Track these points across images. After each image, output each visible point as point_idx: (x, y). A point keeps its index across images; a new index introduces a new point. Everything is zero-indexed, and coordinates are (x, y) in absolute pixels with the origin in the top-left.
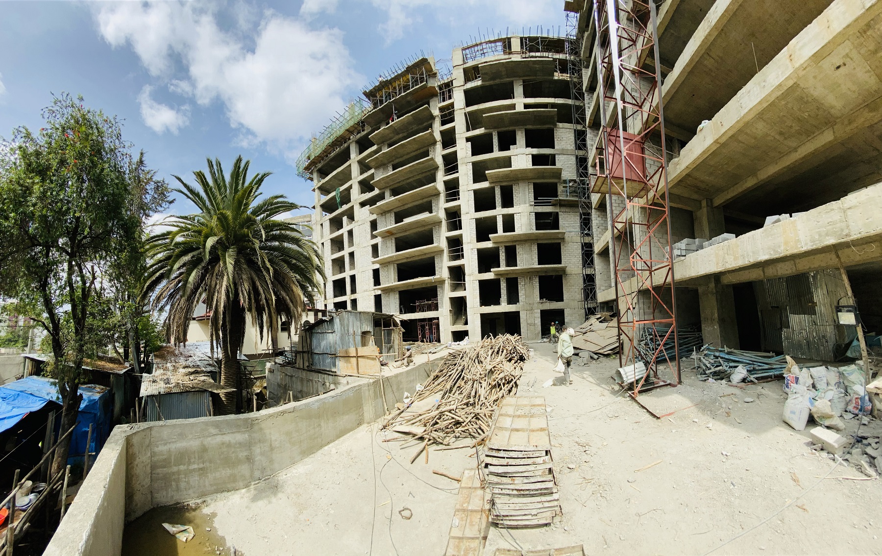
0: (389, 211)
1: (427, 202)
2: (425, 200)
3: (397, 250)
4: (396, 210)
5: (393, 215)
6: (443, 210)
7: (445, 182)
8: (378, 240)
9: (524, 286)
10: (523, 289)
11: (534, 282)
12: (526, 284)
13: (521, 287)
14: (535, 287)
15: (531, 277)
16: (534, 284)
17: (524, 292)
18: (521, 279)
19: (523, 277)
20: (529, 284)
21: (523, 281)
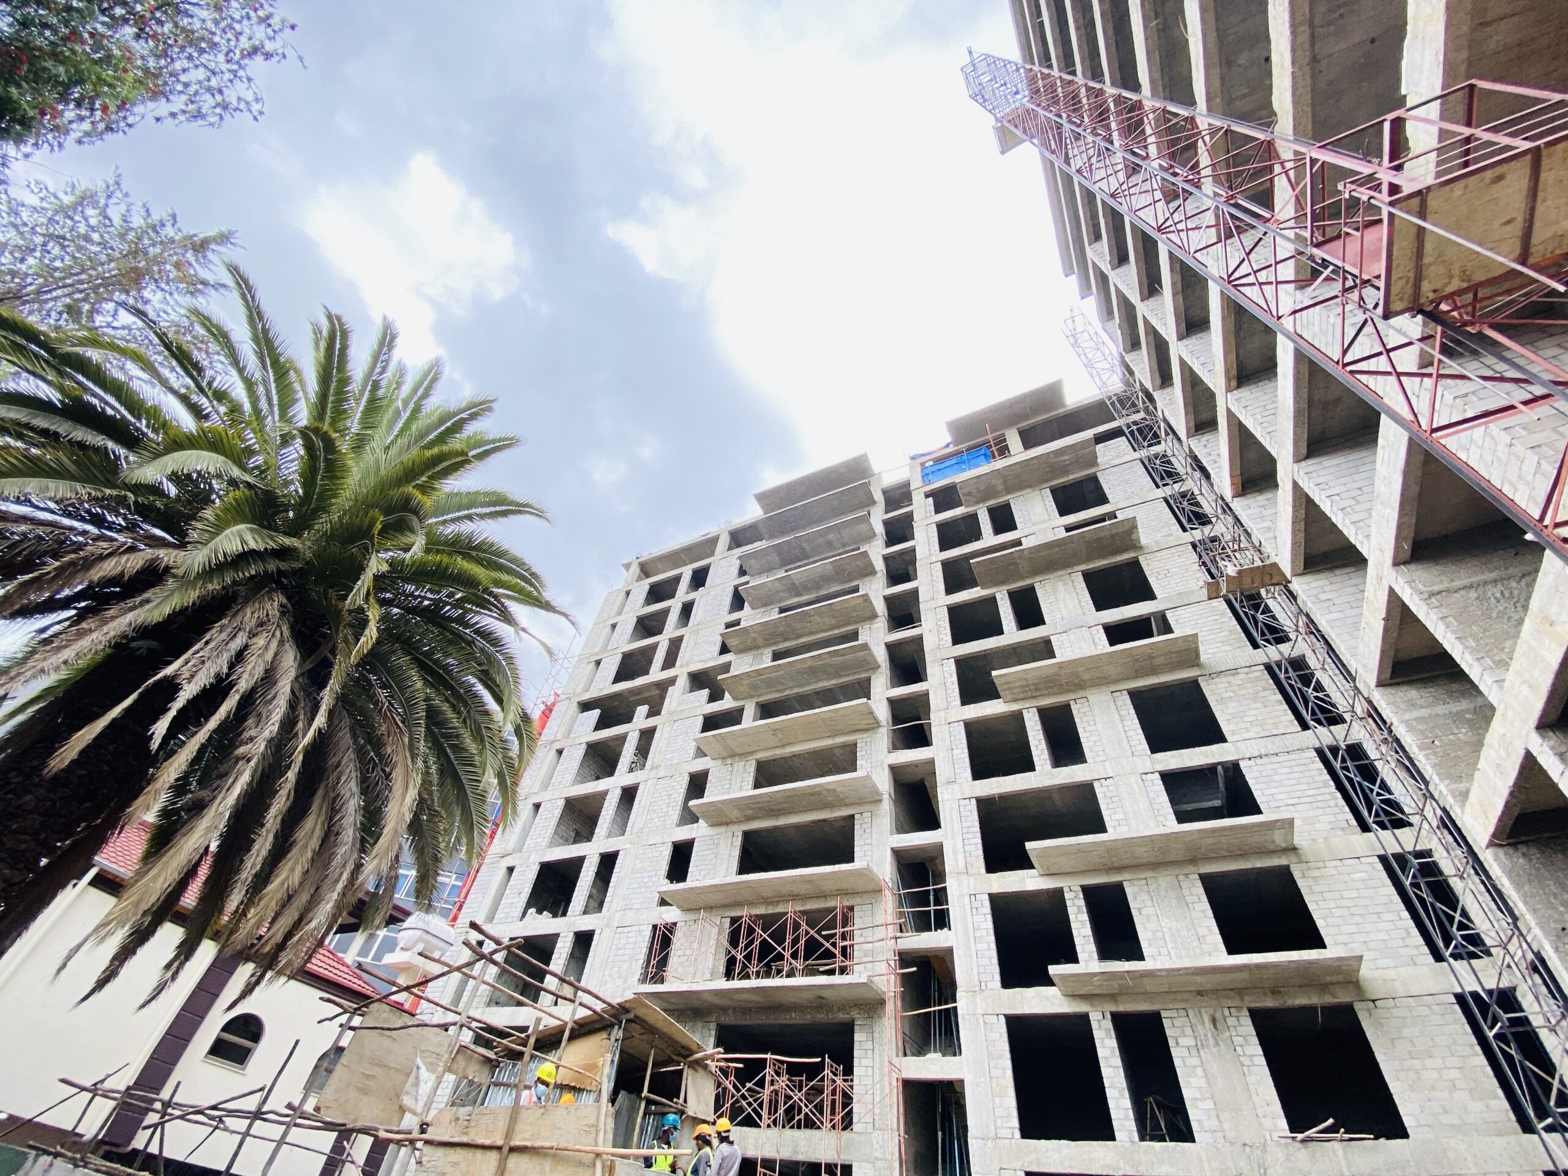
0: (743, 755)
1: (843, 746)
2: (840, 740)
3: (743, 869)
4: (762, 755)
5: (752, 768)
6: (887, 769)
7: (893, 702)
8: (698, 831)
9: (1194, 1052)
10: (1195, 1067)
11: (1238, 1040)
12: (1202, 1045)
13: (1182, 1058)
14: (1246, 1061)
15: (1218, 1015)
16: (1239, 1049)
17: (1203, 1080)
18: (1177, 1022)
19: (1183, 1013)
20: (1217, 1044)
21: (1188, 1031)
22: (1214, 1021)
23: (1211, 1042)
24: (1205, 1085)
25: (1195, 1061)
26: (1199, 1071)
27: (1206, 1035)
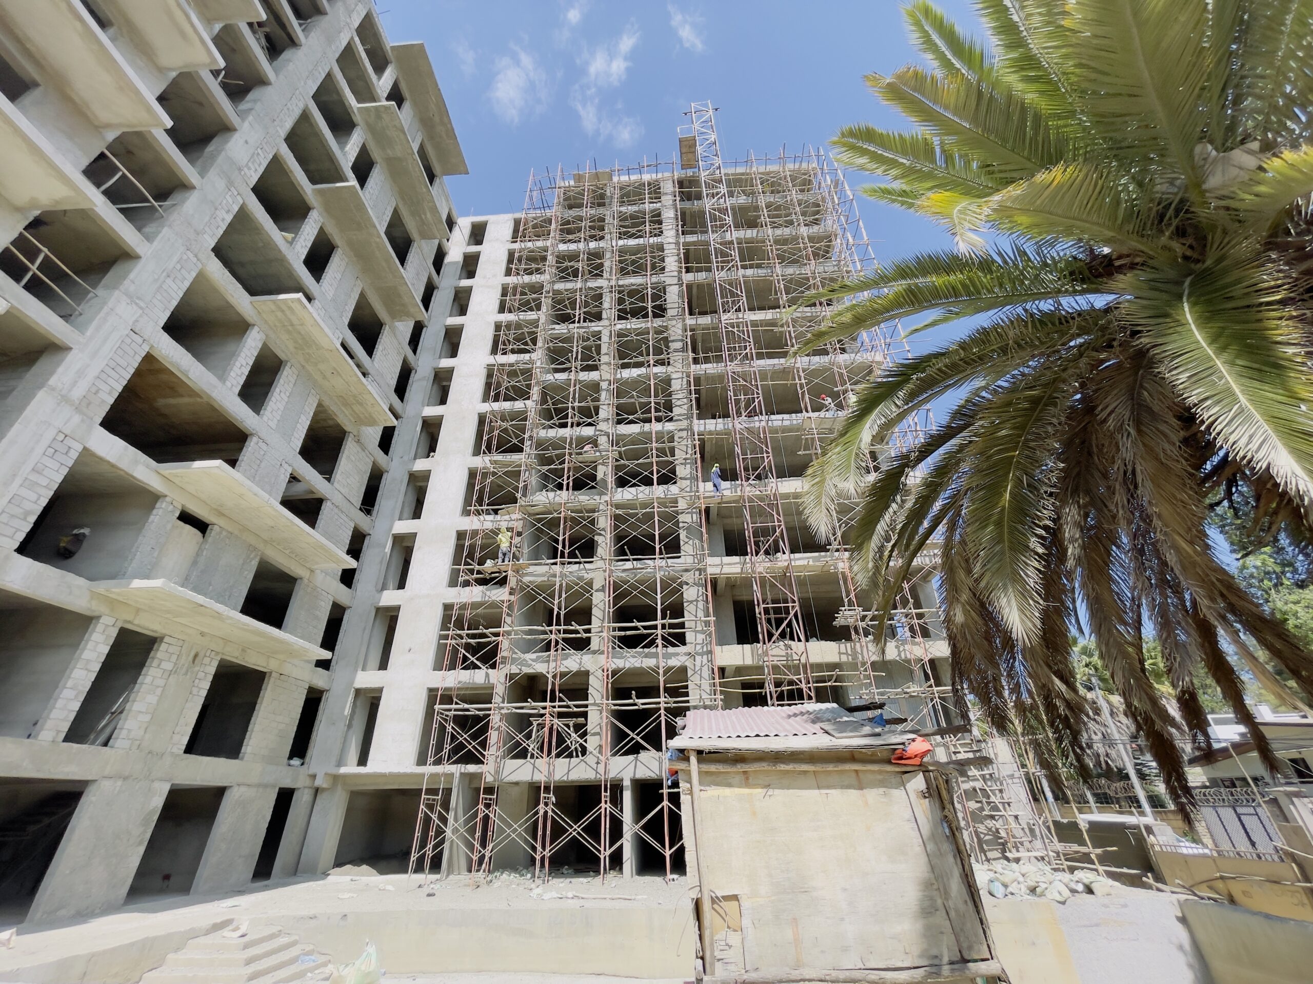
9: (167, 674)
10: (158, 687)
11: (201, 675)
12: (176, 672)
13: (154, 677)
14: (195, 690)
15: (201, 655)
16: (197, 681)
17: (156, 698)
18: (171, 649)
19: (180, 643)
20: (186, 674)
21: (174, 658)
22: (196, 656)
23: (184, 670)
24: (155, 702)
25: (161, 682)
26: (159, 691)
27: (183, 665)
